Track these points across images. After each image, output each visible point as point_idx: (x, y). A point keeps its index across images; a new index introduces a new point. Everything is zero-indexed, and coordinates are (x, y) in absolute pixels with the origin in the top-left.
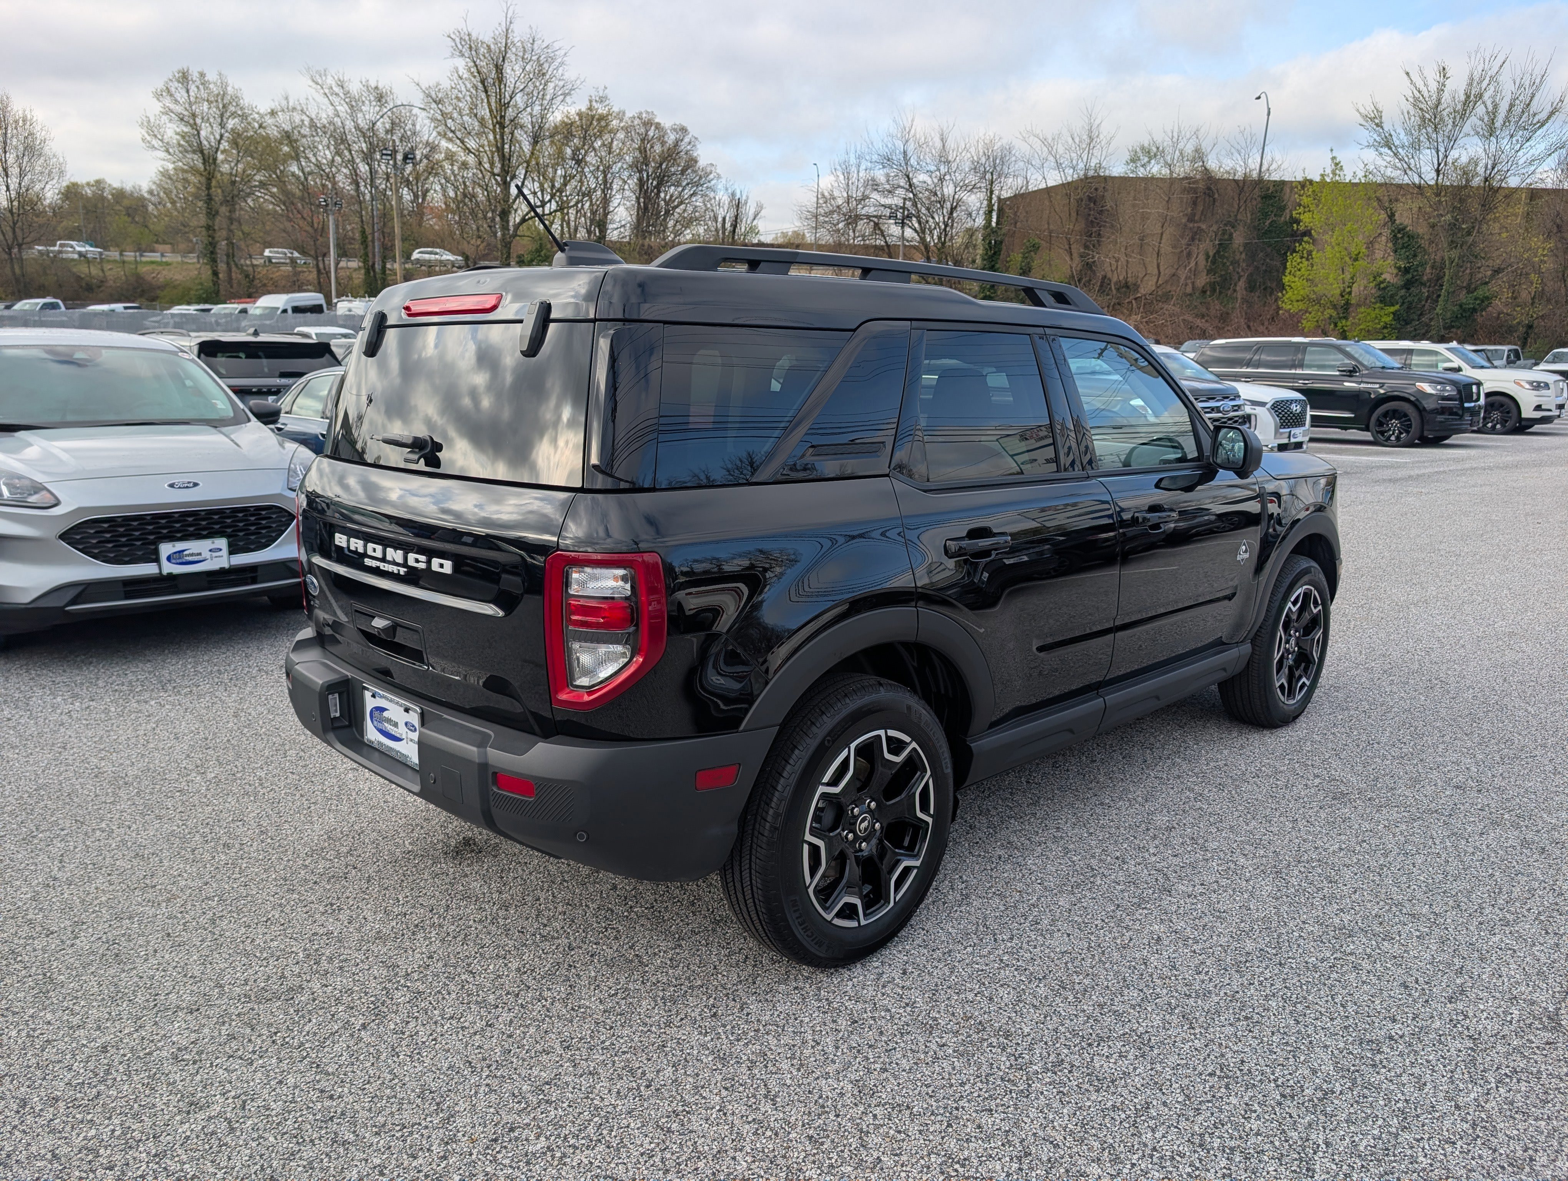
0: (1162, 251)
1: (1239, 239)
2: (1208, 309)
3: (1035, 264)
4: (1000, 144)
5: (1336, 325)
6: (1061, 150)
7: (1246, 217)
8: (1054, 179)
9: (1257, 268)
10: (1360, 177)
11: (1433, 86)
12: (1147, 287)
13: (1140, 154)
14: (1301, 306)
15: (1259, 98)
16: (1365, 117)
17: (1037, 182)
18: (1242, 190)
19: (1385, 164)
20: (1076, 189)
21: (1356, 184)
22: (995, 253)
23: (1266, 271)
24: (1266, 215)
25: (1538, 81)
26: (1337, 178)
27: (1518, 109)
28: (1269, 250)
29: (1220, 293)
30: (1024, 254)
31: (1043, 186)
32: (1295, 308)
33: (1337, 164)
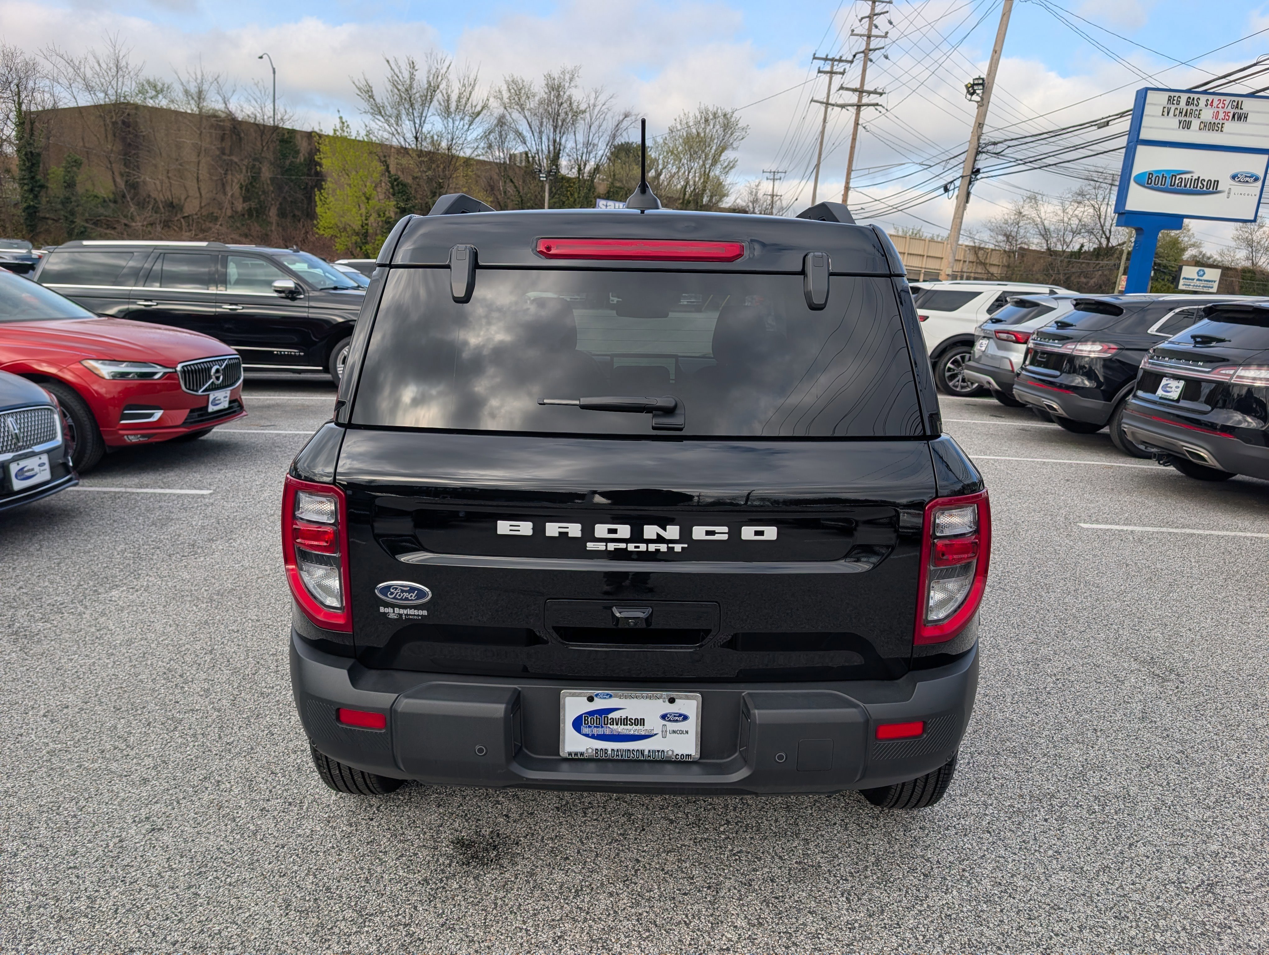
0: (201, 177)
1: (266, 173)
2: (249, 230)
3: (79, 179)
4: (22, 58)
5: (361, 249)
6: (89, 74)
7: (270, 156)
8: (85, 100)
9: (284, 198)
10: (362, 136)
11: (407, 75)
12: (191, 207)
13: (147, 87)
14: (331, 232)
15: (261, 57)
16: (359, 89)
17: (66, 101)
18: (263, 133)
19: (378, 127)
20: (110, 112)
21: (359, 141)
22: (33, 165)
23: (291, 202)
24: (285, 157)
25: (472, 83)
26: (346, 134)
27: (463, 101)
28: (292, 184)
29: (257, 216)
30: (66, 168)
31: (72, 104)
32: (327, 234)
33: (343, 123)
